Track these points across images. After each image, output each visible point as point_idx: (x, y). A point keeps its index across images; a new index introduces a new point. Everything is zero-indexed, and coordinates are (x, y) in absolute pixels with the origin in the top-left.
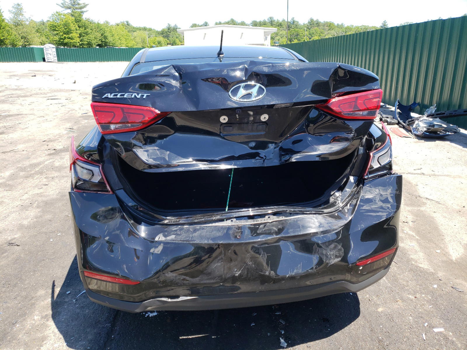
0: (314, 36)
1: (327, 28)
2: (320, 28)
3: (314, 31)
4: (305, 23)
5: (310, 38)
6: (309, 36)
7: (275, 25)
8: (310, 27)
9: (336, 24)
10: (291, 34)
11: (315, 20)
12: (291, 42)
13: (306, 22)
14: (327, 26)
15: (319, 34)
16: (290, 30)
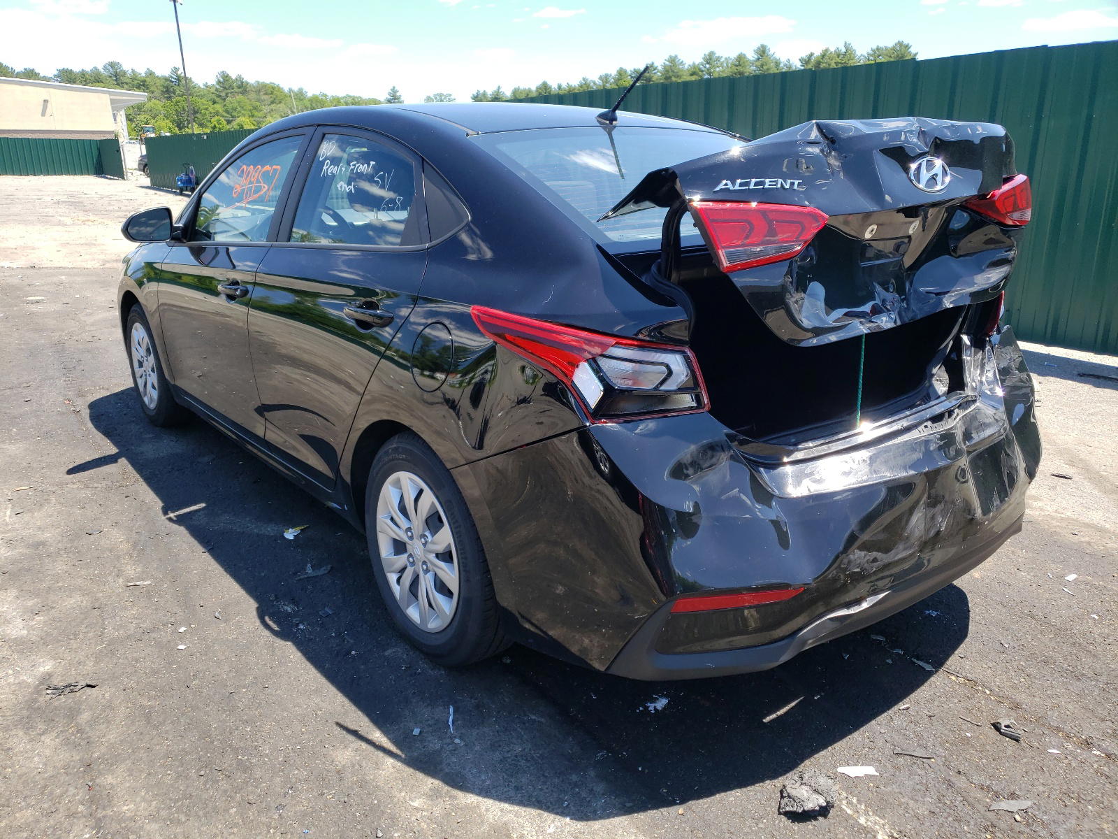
0: (238, 117)
1: (266, 97)
2: (249, 97)
3: (236, 105)
4: (209, 84)
5: (229, 122)
6: (226, 115)
7: (127, 84)
8: (223, 94)
9: (286, 90)
10: (176, 111)
11: (234, 77)
12: (180, 129)
13: (212, 81)
14: (266, 94)
15: (250, 110)
16: (174, 100)
